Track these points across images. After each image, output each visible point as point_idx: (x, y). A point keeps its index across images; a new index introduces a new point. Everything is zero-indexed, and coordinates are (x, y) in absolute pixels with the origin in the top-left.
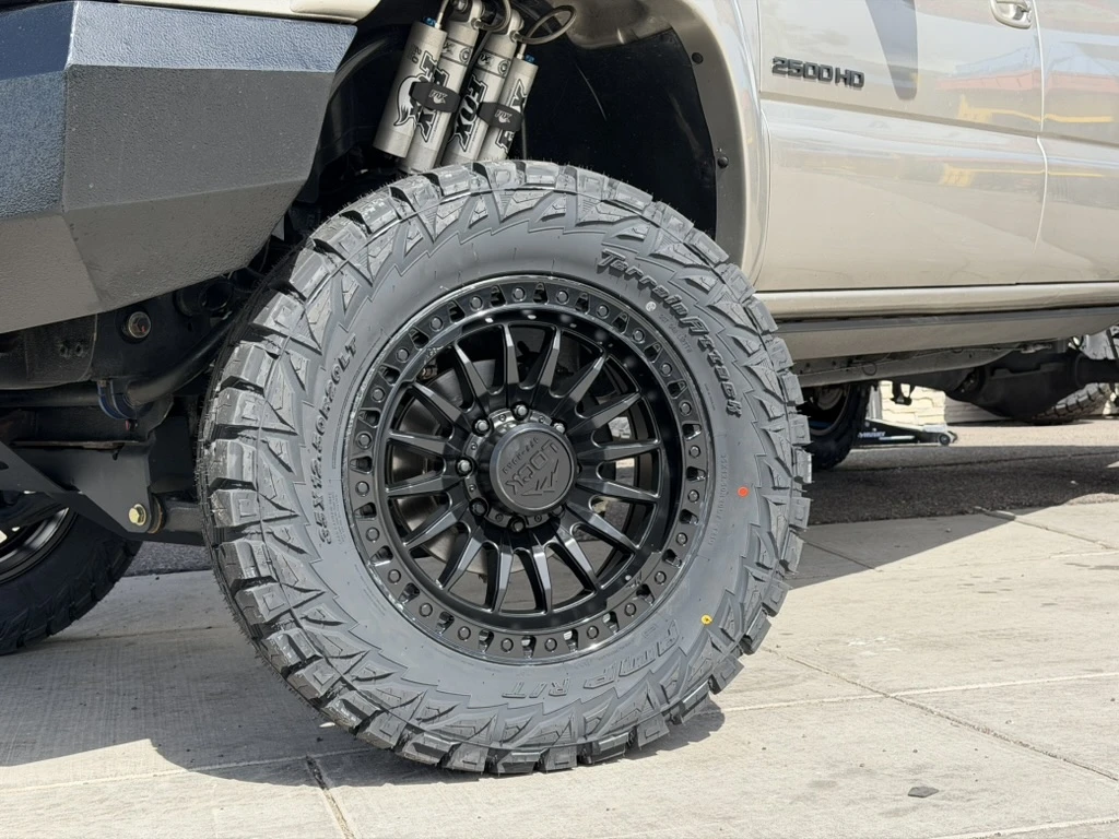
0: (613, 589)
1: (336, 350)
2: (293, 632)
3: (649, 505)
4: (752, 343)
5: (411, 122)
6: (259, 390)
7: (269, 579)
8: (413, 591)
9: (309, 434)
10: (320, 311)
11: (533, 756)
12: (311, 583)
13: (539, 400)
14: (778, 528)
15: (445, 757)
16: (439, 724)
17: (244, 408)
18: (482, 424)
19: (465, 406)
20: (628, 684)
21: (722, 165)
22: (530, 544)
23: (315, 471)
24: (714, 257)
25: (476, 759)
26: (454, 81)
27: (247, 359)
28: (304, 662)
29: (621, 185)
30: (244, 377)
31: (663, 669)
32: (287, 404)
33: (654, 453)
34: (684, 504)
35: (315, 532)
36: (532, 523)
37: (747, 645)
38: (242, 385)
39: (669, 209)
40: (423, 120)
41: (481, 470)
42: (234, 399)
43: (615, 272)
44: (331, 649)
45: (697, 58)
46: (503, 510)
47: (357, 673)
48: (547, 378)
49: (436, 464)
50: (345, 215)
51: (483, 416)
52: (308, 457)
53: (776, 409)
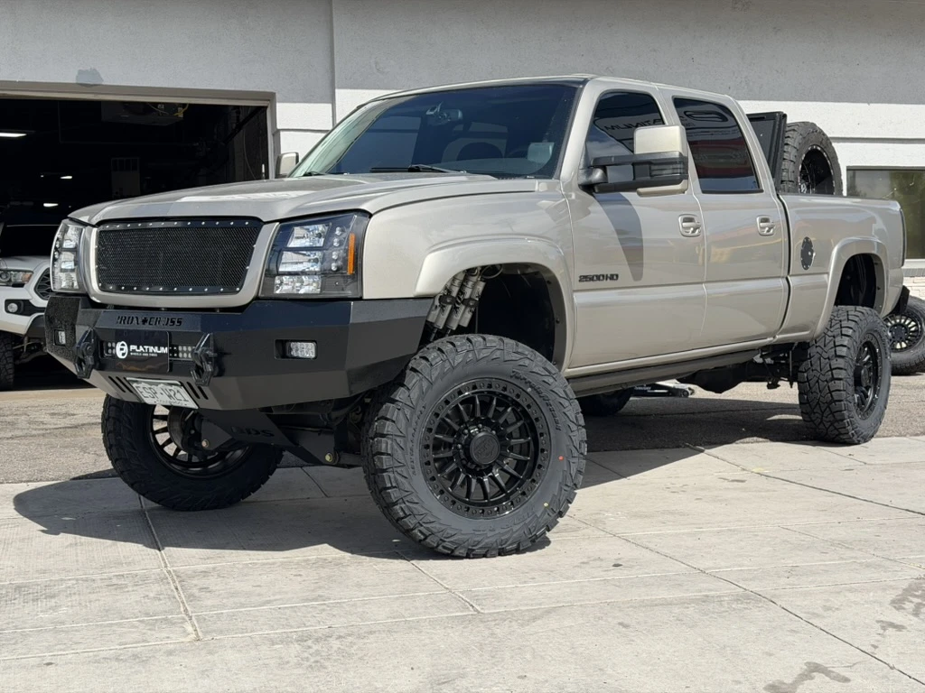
0: (512, 493)
1: (419, 408)
2: (403, 506)
3: (526, 462)
4: (566, 403)
5: (439, 309)
6: (394, 422)
7: (395, 487)
8: (442, 492)
9: (410, 437)
10: (415, 394)
11: (483, 551)
12: (409, 489)
13: (487, 423)
14: (573, 472)
15: (453, 551)
16: (452, 539)
17: (389, 428)
18: (466, 431)
19: (460, 425)
20: (518, 527)
21: (558, 322)
22: (483, 475)
23: (411, 450)
24: (553, 372)
25: (462, 551)
26: (454, 294)
27: (389, 410)
28: (406, 516)
29: (520, 344)
30: (388, 417)
31: (530, 522)
32: (403, 426)
33: (529, 443)
34: (539, 462)
35: (411, 471)
36: (483, 468)
37: (561, 514)
38: (387, 419)
39: (537, 353)
40: (442, 307)
41: (466, 448)
42: (385, 424)
43: (517, 378)
44: (415, 512)
45: (549, 282)
46: (473, 463)
47: (424, 521)
48: (490, 415)
49: (449, 445)
50: (421, 357)
51: (466, 428)
52: (410, 445)
53: (574, 427)
